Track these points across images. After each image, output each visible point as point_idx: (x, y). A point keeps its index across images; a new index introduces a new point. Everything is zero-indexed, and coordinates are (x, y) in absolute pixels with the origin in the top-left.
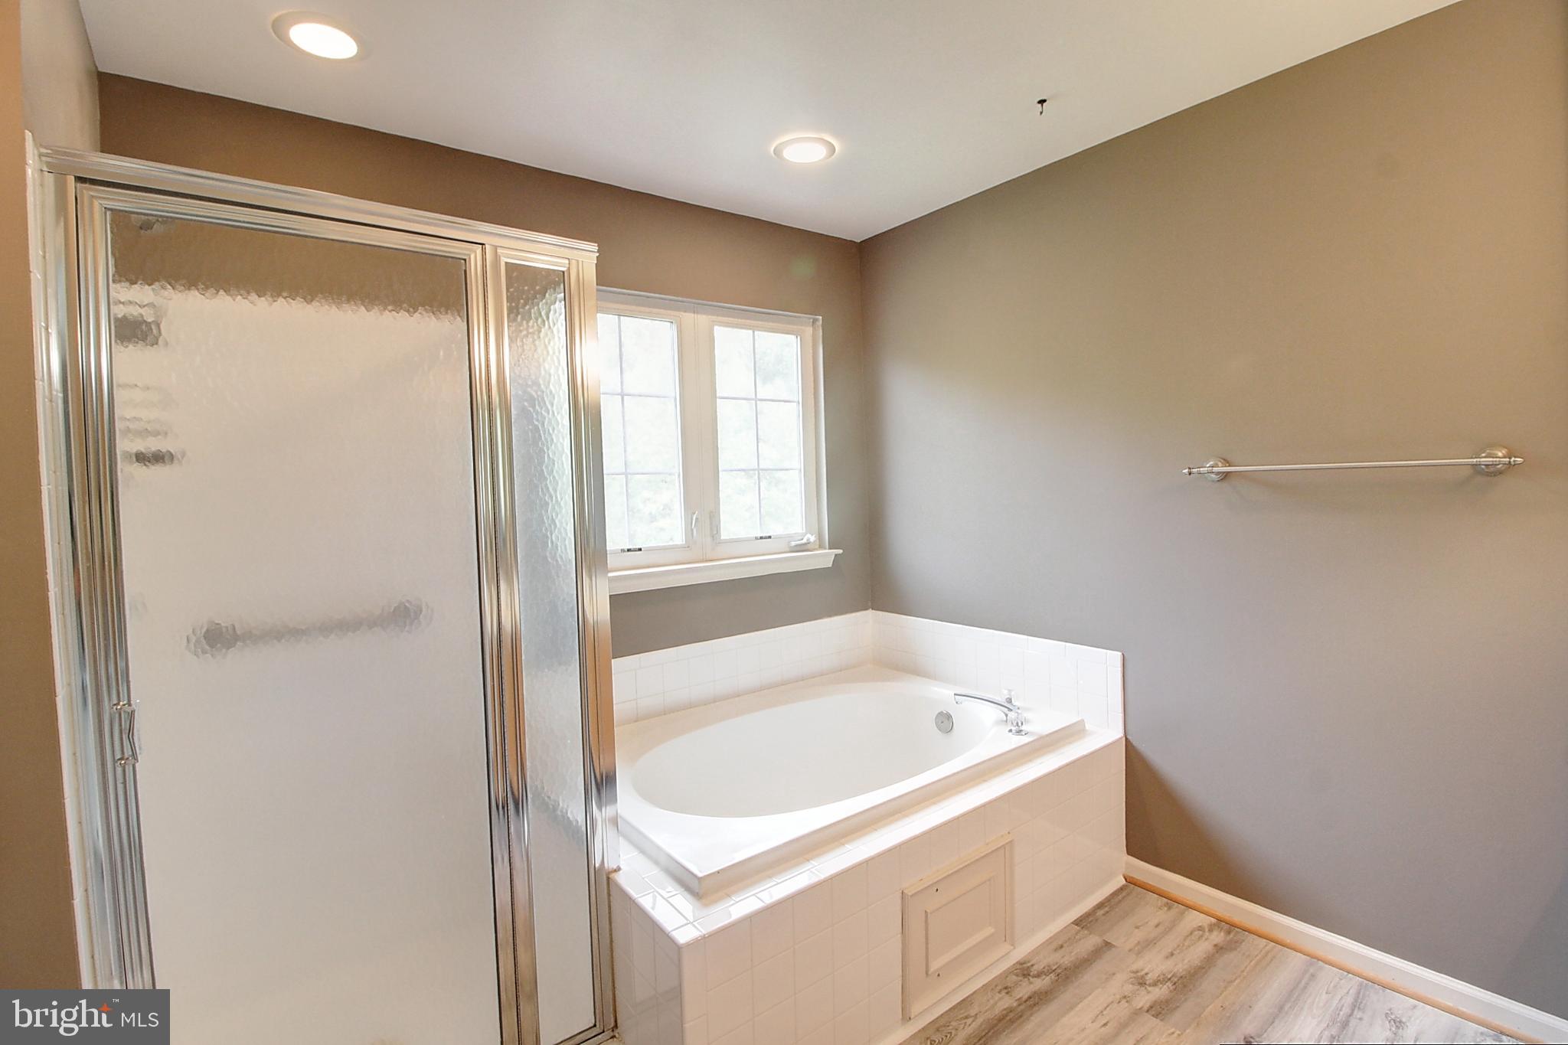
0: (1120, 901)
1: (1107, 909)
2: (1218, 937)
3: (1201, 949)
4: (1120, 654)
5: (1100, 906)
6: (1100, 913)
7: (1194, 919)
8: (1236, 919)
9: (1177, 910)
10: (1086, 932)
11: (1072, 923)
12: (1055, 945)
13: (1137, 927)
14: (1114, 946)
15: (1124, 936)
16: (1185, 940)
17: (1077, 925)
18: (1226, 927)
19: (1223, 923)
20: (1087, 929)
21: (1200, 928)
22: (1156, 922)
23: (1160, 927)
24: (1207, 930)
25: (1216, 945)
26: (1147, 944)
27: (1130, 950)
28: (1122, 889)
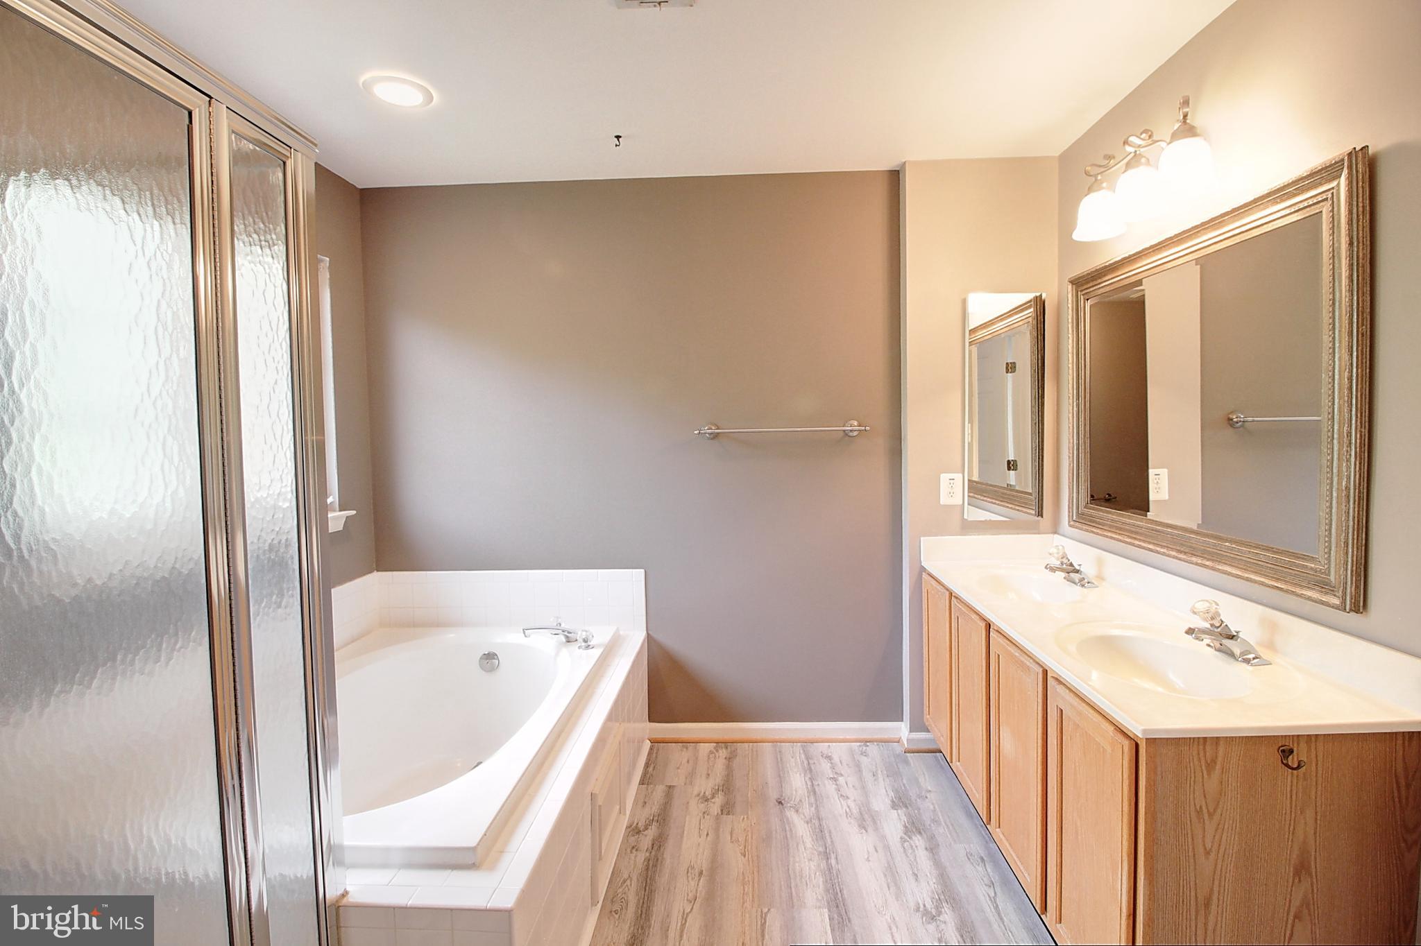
0: (656, 757)
1: (652, 765)
2: (723, 753)
3: (720, 765)
4: (643, 571)
5: (647, 765)
6: (650, 769)
7: (705, 748)
8: (727, 737)
9: (691, 747)
10: (652, 786)
11: (639, 784)
12: (640, 803)
13: (678, 768)
14: (674, 786)
15: (676, 777)
16: (708, 762)
17: (643, 784)
18: (723, 745)
19: (721, 743)
20: (651, 784)
21: (711, 752)
22: (685, 760)
23: (690, 761)
24: (715, 751)
25: (726, 758)
26: (691, 776)
27: (685, 784)
28: (651, 749)
